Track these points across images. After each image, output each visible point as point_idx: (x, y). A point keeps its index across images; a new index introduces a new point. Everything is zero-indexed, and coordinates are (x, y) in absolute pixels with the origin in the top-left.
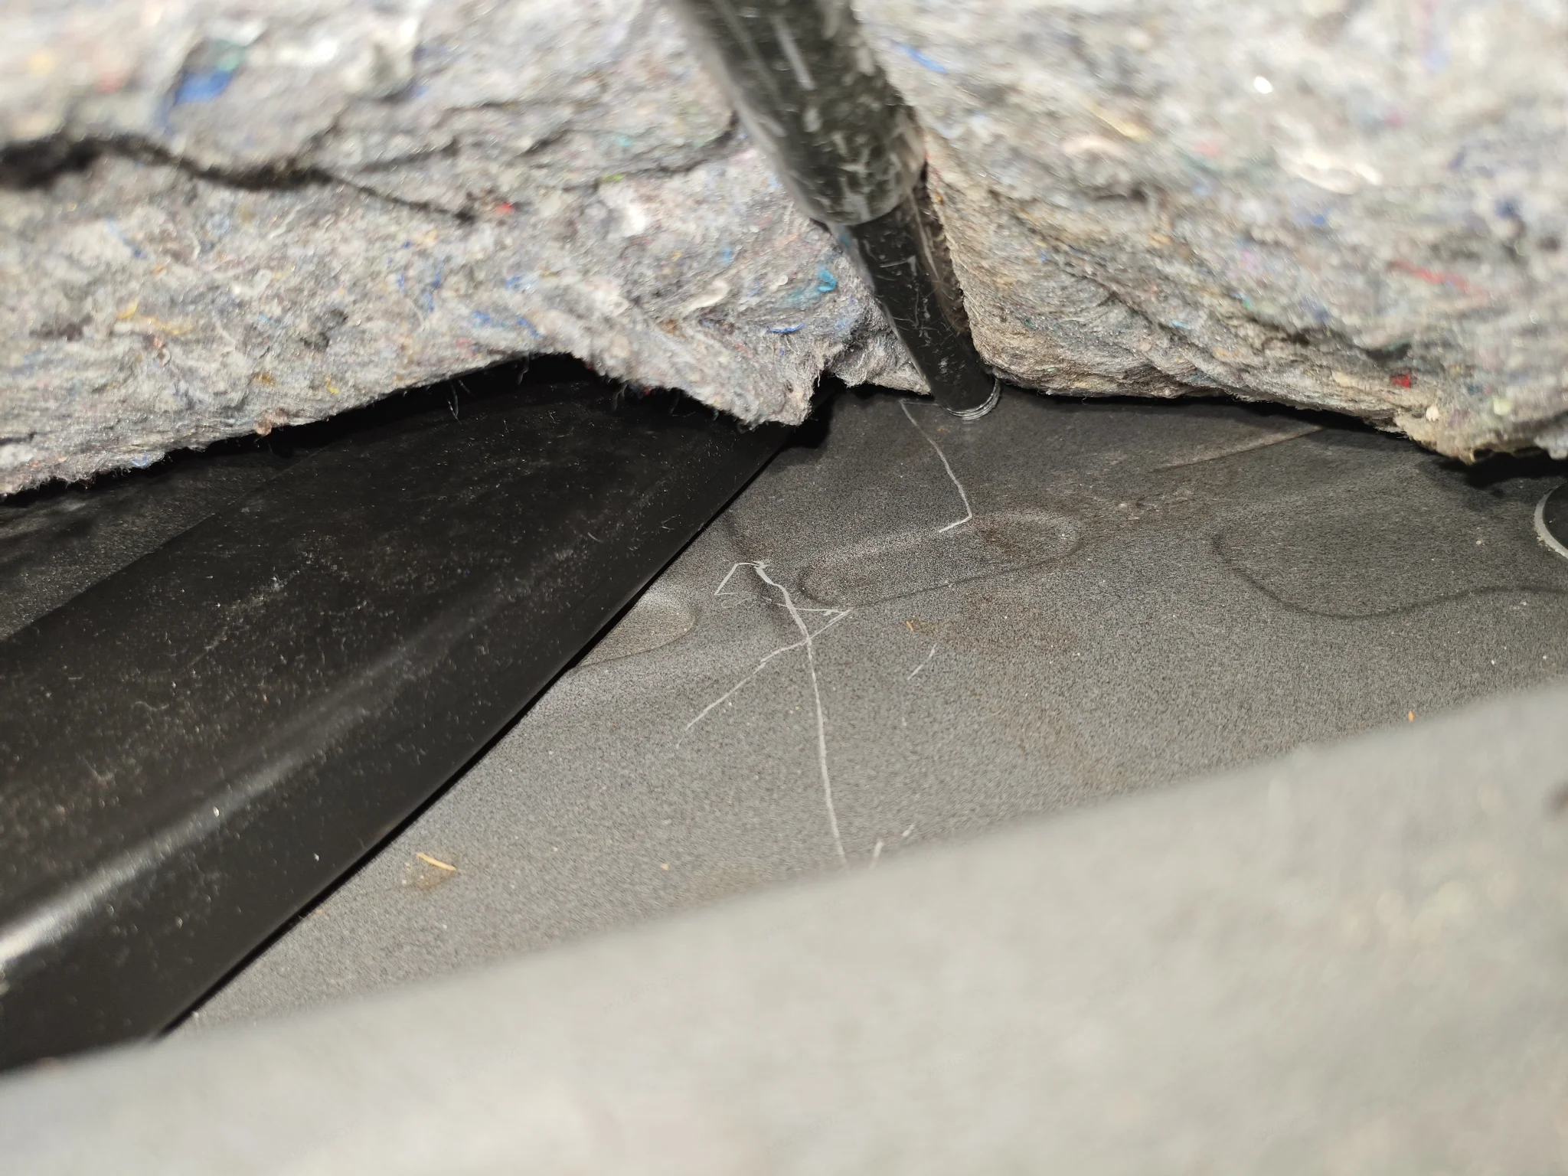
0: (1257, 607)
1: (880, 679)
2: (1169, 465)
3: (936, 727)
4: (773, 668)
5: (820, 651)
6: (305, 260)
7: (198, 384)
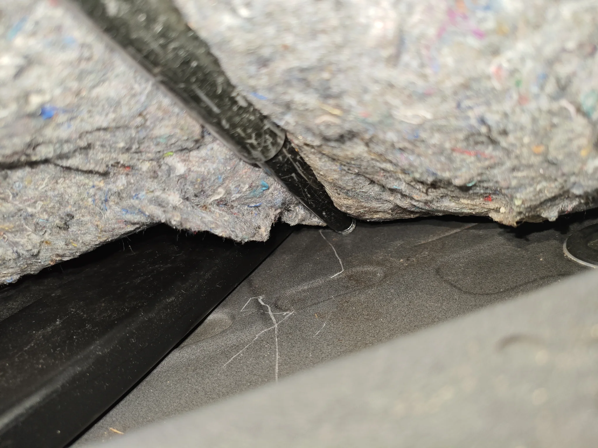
0: (453, 294)
1: (303, 339)
2: (420, 243)
3: (323, 355)
4: (261, 338)
5: (280, 329)
6: (55, 196)
7: (20, 247)
